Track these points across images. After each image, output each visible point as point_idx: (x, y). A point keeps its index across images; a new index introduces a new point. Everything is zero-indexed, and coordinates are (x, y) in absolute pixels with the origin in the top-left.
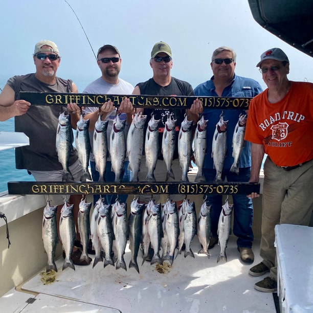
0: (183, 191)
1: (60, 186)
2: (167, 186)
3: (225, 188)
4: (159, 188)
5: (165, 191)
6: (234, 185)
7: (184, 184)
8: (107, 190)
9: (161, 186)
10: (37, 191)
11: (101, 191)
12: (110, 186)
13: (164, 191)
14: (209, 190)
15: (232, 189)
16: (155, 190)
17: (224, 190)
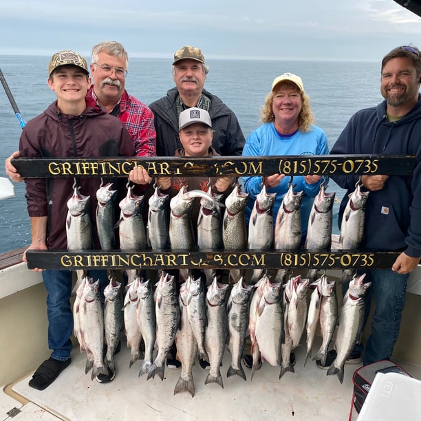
0: (287, 170)
1: (92, 164)
2: (261, 163)
3: (356, 165)
4: (248, 165)
5: (258, 171)
6: (372, 160)
7: (288, 160)
8: (166, 169)
9: (252, 164)
10: (57, 171)
11: (155, 171)
12: (169, 164)
13: (255, 171)
14: (331, 168)
15: (367, 166)
16: (242, 169)
17: (355, 169)
